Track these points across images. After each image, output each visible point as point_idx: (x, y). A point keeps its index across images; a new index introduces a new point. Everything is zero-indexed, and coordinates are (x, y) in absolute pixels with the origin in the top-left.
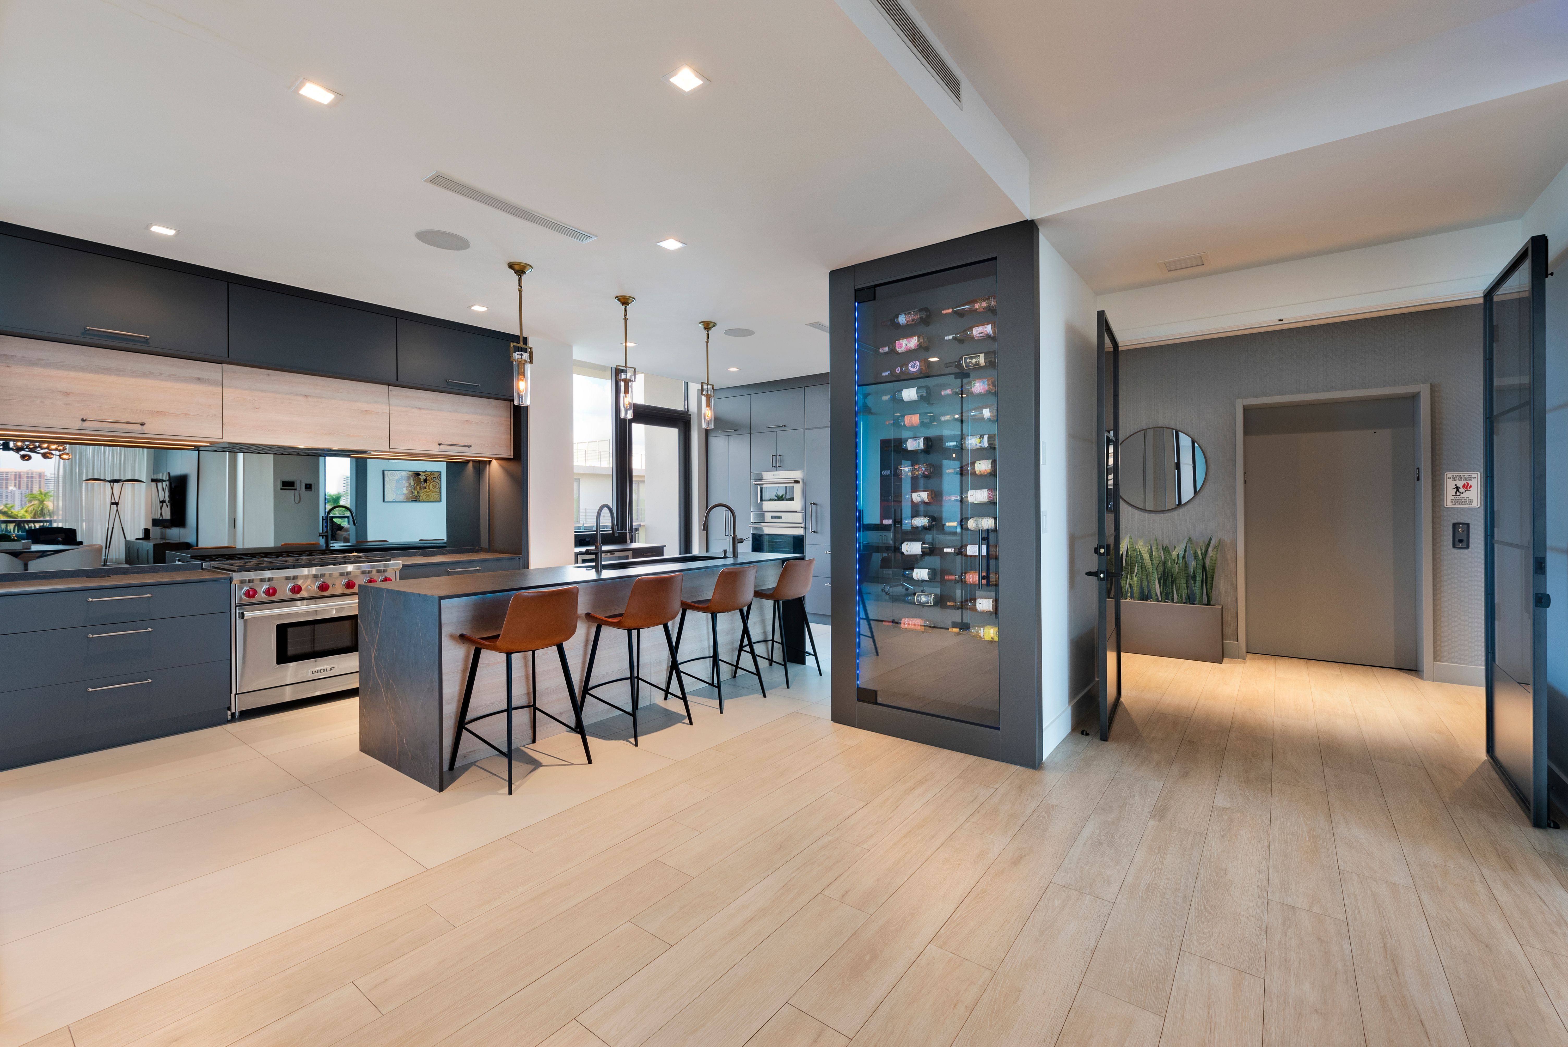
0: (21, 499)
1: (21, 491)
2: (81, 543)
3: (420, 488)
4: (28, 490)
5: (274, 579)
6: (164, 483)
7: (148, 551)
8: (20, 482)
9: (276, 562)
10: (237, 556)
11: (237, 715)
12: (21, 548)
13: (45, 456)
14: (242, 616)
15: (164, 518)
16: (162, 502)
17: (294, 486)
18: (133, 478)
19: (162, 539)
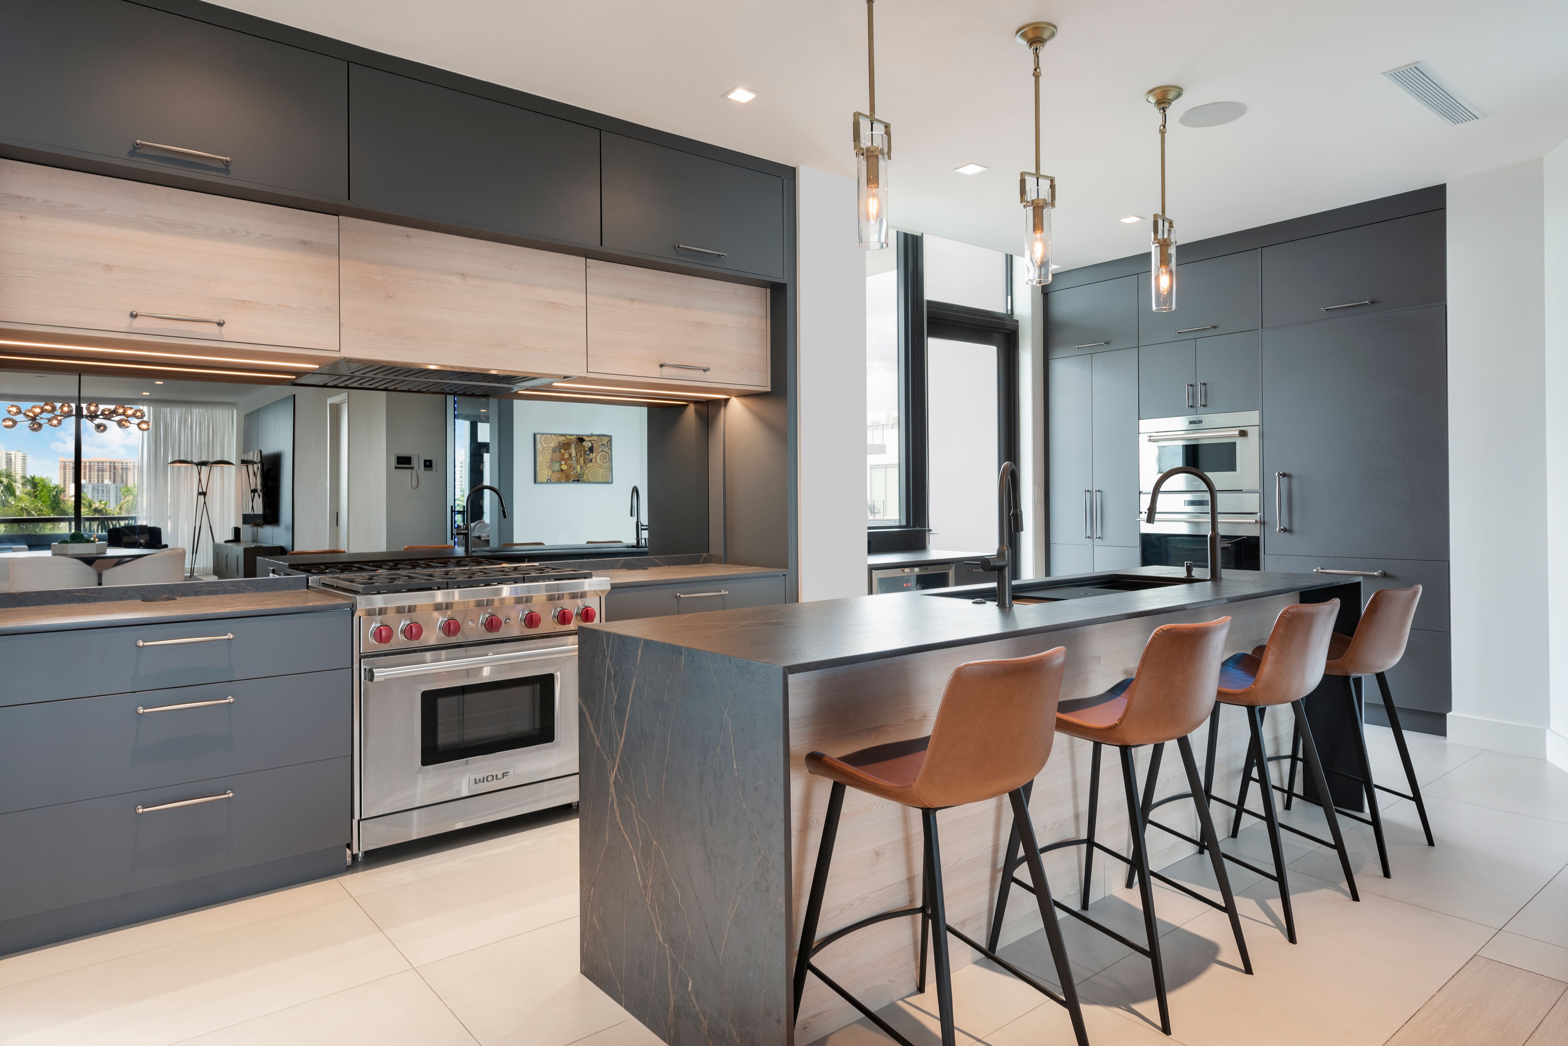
0: (116, 494)
1: (116, 486)
2: (166, 546)
3: (584, 461)
4: (122, 484)
5: (417, 609)
6: (255, 465)
7: (237, 558)
8: (114, 473)
9: (416, 576)
10: (355, 565)
11: (360, 856)
12: (95, 552)
13: (120, 424)
14: (371, 676)
15: (255, 513)
16: (254, 491)
17: (411, 464)
18: (222, 459)
19: (254, 541)
